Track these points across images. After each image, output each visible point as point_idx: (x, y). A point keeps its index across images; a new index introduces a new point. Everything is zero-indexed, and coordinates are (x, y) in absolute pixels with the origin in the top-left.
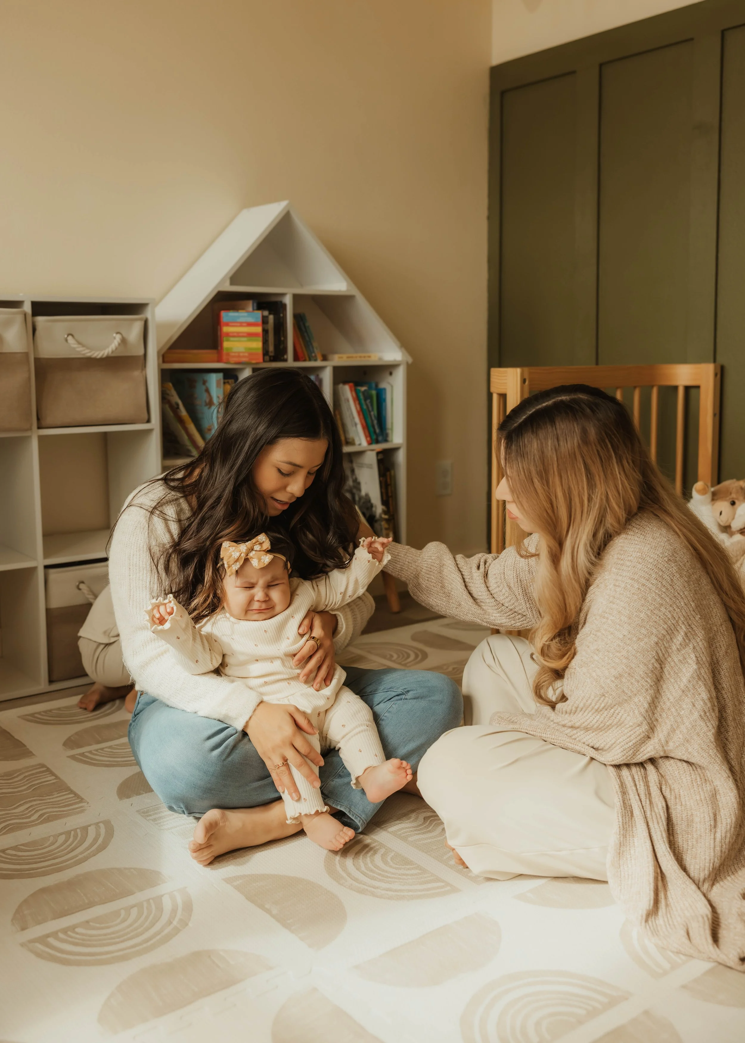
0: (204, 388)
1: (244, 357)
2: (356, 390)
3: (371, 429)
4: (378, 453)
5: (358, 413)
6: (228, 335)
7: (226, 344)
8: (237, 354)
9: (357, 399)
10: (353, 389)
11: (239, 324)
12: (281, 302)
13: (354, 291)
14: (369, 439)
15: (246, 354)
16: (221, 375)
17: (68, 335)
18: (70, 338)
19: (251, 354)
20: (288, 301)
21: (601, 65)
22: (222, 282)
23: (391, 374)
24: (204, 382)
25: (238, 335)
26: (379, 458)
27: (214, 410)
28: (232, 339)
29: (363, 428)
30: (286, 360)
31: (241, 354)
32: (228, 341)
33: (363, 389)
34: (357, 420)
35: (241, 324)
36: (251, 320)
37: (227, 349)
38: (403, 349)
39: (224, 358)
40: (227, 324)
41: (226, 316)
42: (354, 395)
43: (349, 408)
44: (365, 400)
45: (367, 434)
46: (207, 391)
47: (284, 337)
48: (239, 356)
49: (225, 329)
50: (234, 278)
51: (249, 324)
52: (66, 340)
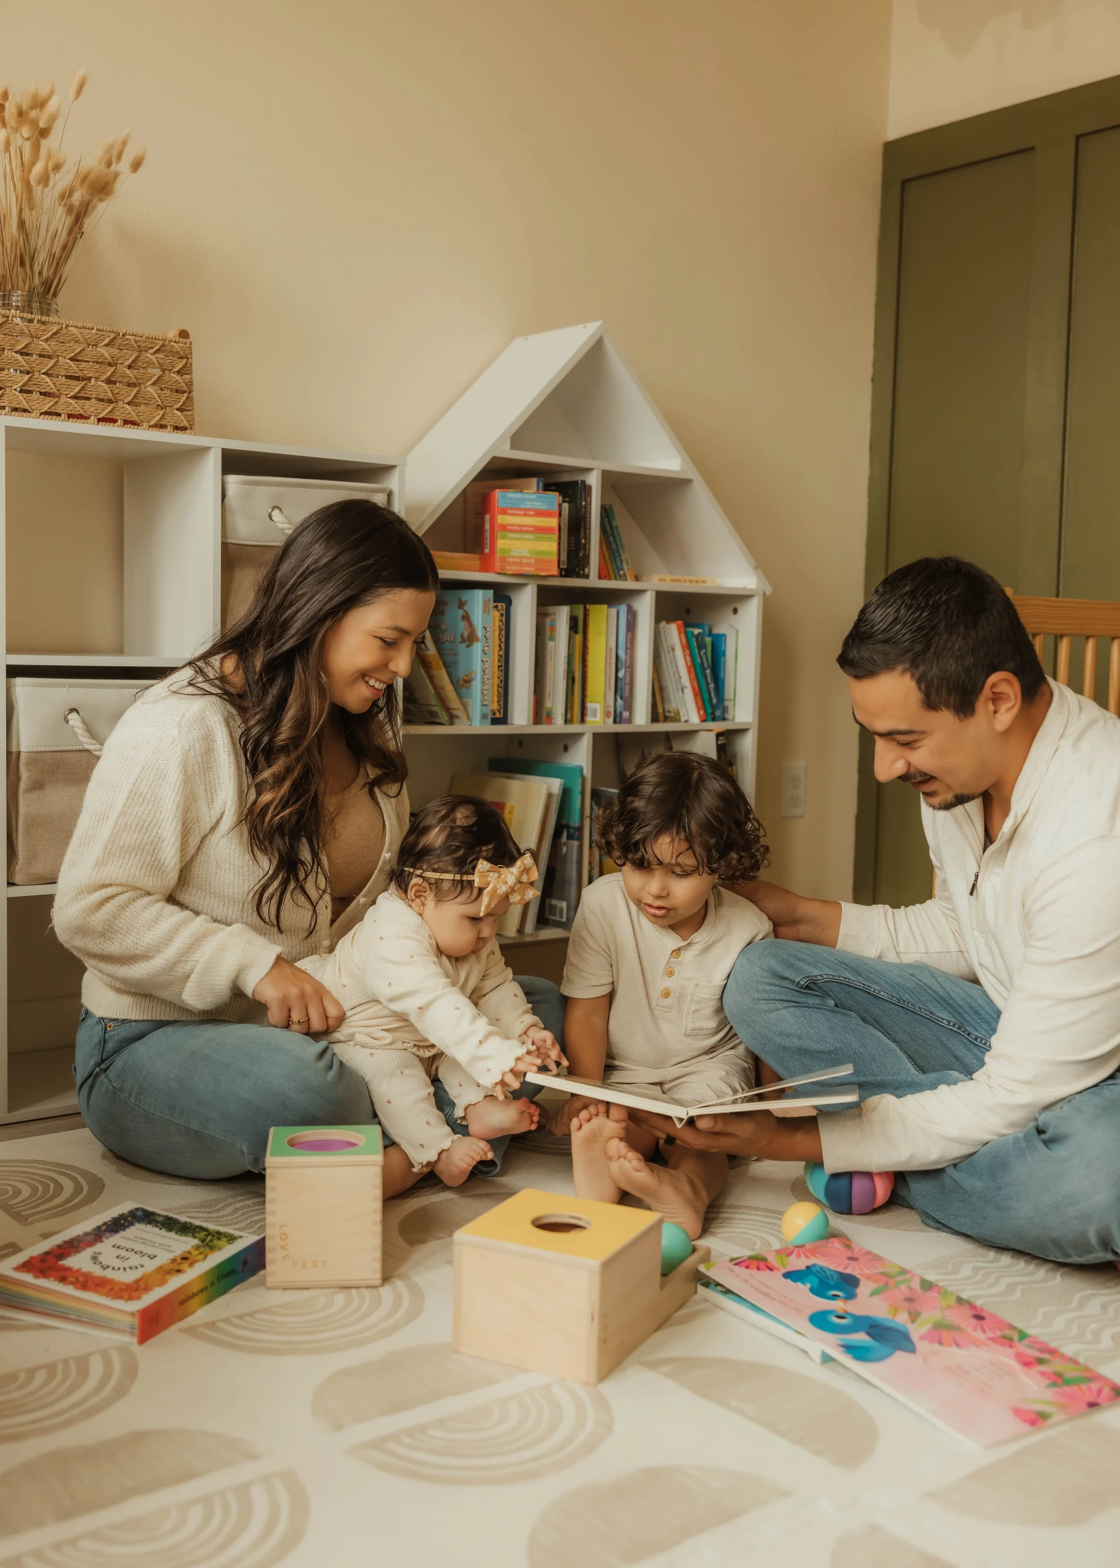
0: (461, 612)
1: (528, 565)
2: (686, 633)
3: (706, 696)
4: (719, 735)
5: (689, 669)
6: (504, 528)
7: (501, 544)
8: (517, 560)
9: (687, 647)
10: (682, 630)
11: (522, 512)
12: (583, 482)
13: (692, 473)
14: (702, 712)
15: (533, 561)
16: (490, 593)
17: (274, 508)
18: (276, 514)
19: (538, 561)
20: (594, 480)
21: (1078, 138)
22: (498, 443)
23: (735, 611)
24: (461, 605)
25: (521, 530)
26: (719, 742)
27: (478, 647)
28: (510, 535)
29: (695, 695)
30: (587, 576)
31: (524, 561)
32: (504, 538)
33: (696, 631)
34: (686, 680)
35: (526, 513)
36: (541, 506)
37: (503, 551)
38: (759, 571)
39: (497, 565)
40: (504, 512)
41: (502, 497)
42: (684, 639)
43: (674, 661)
44: (700, 650)
45: (700, 704)
46: (467, 618)
47: (585, 538)
48: (520, 564)
49: (501, 519)
50: (518, 438)
51: (539, 513)
52: (270, 517)
